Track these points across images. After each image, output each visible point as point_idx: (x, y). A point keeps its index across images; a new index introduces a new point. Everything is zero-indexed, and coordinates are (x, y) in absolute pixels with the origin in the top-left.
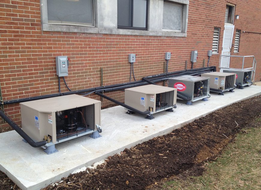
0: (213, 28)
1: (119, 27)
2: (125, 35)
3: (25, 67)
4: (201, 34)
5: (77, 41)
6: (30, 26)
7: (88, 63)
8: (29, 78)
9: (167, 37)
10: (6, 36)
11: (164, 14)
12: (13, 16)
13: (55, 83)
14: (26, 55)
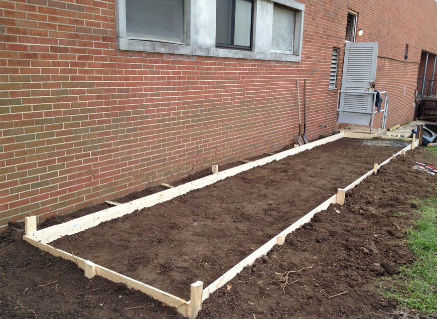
0: (331, 48)
1: (218, 45)
2: (226, 59)
3: (93, 110)
4: (318, 58)
5: (163, 68)
6: (101, 42)
7: (177, 104)
8: (98, 129)
9: (278, 62)
10: (67, 58)
11: (274, 26)
12: (78, 24)
13: (132, 138)
14: (95, 92)
